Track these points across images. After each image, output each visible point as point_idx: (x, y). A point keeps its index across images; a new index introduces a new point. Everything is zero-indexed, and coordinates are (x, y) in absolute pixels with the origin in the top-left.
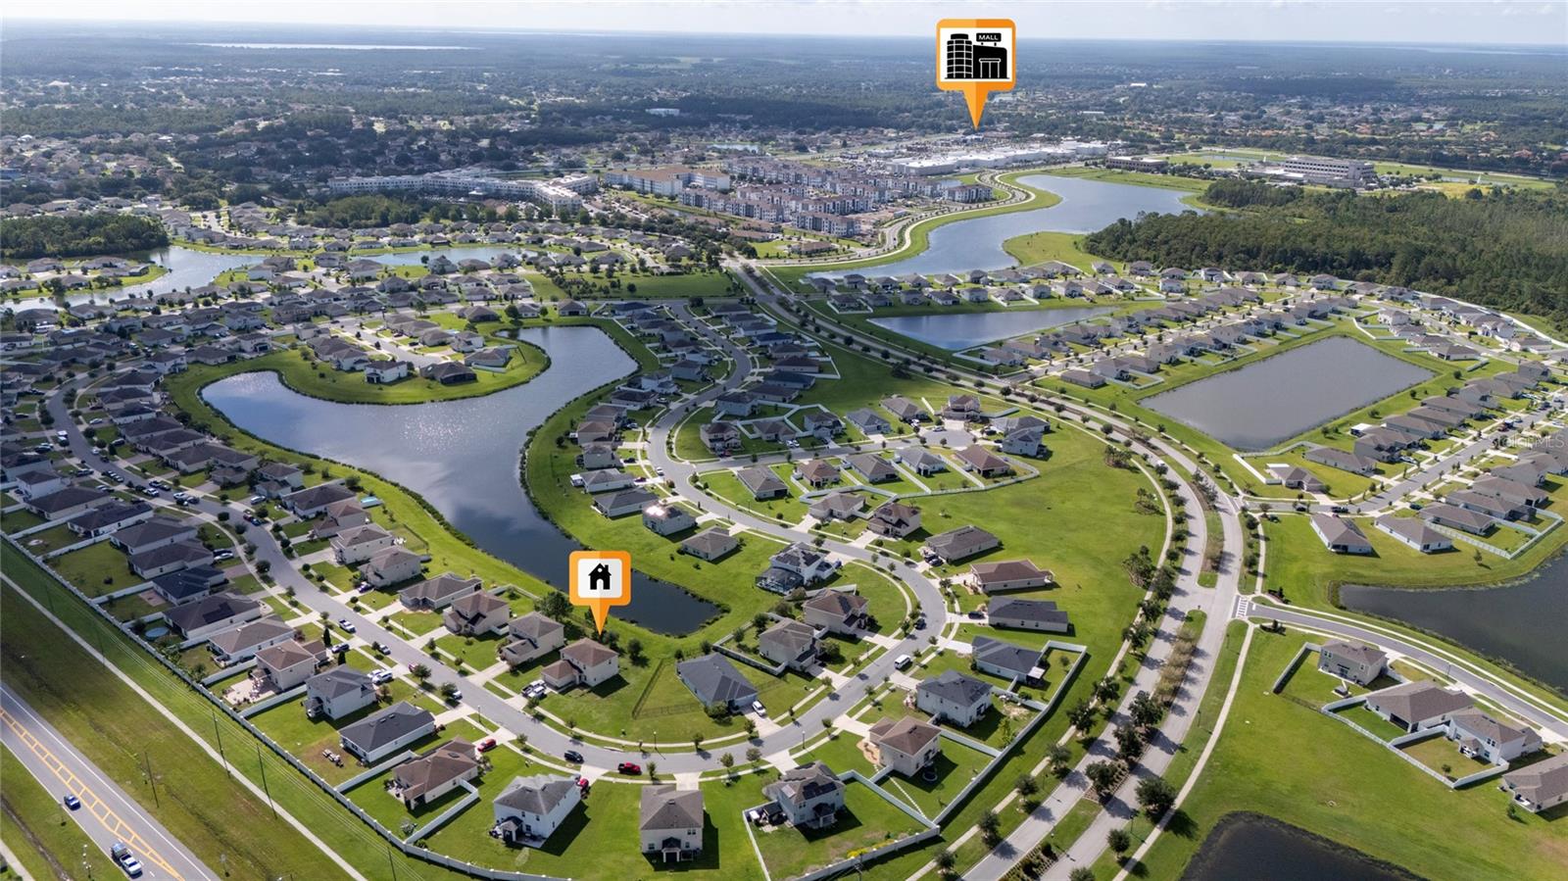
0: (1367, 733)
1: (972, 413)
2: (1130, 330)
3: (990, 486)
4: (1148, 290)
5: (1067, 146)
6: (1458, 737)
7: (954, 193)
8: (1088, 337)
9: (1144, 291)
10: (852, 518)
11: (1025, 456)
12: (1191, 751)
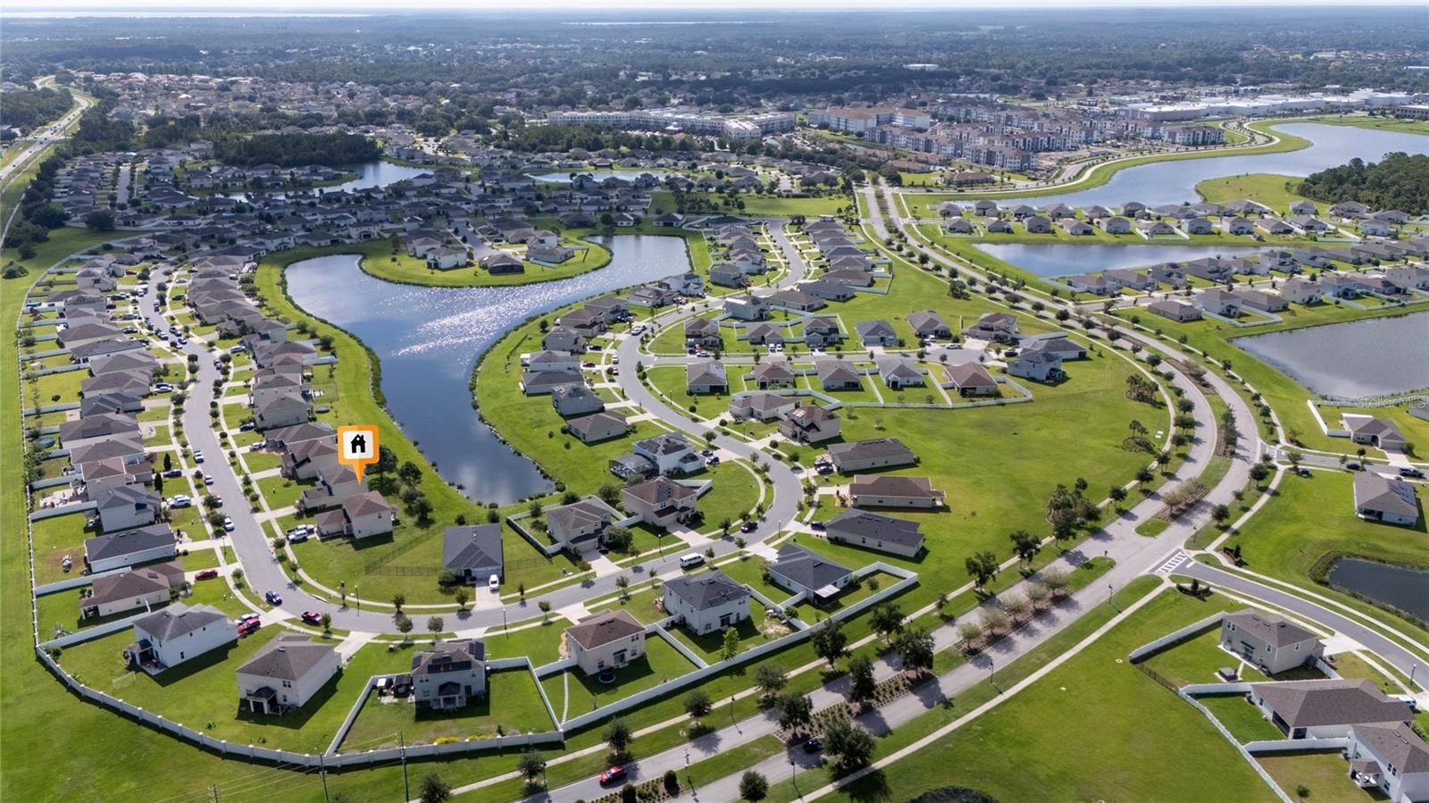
0: (1222, 728)
1: (1001, 333)
2: (1282, 268)
3: (959, 405)
4: (1340, 230)
5: (1360, 95)
6: (1358, 755)
7: (1175, 134)
8: (1217, 271)
9: (1336, 232)
10: (768, 421)
11: (1032, 379)
12: (958, 708)
